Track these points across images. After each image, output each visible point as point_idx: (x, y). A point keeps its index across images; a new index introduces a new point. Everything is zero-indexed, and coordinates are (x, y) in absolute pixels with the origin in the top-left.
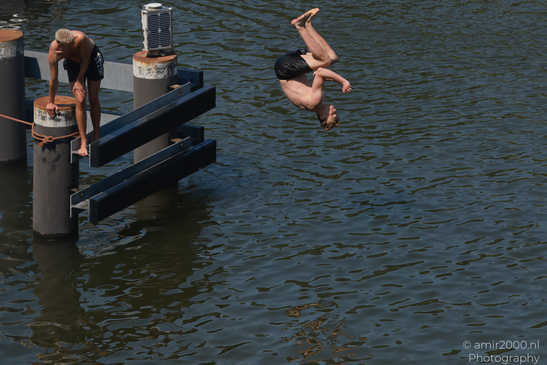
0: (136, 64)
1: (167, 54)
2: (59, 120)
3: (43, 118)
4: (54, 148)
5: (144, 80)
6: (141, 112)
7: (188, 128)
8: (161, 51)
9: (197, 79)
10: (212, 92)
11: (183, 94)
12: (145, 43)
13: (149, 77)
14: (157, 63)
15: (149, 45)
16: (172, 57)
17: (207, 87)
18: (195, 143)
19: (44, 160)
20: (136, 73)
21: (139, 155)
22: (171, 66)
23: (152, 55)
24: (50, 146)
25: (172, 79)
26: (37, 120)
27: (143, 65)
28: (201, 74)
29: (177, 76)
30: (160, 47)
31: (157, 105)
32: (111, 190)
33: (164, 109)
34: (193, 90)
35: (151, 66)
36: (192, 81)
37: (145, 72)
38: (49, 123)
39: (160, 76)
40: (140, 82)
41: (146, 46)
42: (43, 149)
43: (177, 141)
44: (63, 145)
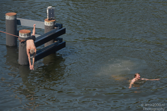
0: (45, 22)
1: (53, 20)
2: (25, 36)
3: (21, 35)
4: (24, 43)
5: (47, 26)
6: (46, 34)
7: (58, 38)
8: (52, 19)
9: (61, 26)
10: (65, 29)
11: (57, 30)
12: (48, 16)
13: (48, 25)
14: (51, 22)
15: (49, 17)
16: (55, 20)
17: (63, 28)
18: (60, 42)
19: (22, 46)
20: (45, 24)
21: (46, 45)
22: (54, 22)
23: (49, 20)
24: (22, 42)
25: (55, 26)
26: (20, 36)
27: (47, 22)
28: (62, 25)
29: (55, 25)
30: (51, 18)
31: (50, 32)
32: (39, 54)
33: (52, 33)
34: (60, 29)
35: (49, 23)
36: (60, 26)
37: (48, 24)
38: (23, 37)
39: (52, 25)
41: (48, 17)
43: (56, 42)
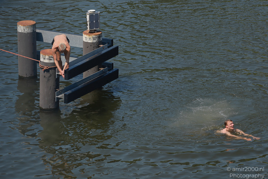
0: (84, 36)
1: (97, 32)
2: (51, 60)
3: (44, 59)
4: (49, 71)
5: (88, 42)
6: (86, 57)
7: (107, 64)
8: (95, 30)
9: (111, 43)
10: (117, 48)
11: (104, 49)
12: (88, 27)
13: (90, 41)
14: (93, 35)
15: (90, 28)
16: (100, 33)
17: (114, 46)
18: (109, 70)
19: (45, 77)
20: (84, 40)
21: (86, 75)
22: (99, 37)
23: (91, 32)
24: (45, 71)
26: (42, 59)
27: (87, 36)
28: (112, 40)
29: (101, 42)
30: (95, 29)
31: (93, 53)
32: (73, 90)
33: (96, 55)
34: (109, 47)
35: (90, 37)
36: (108, 43)
37: (88, 39)
38: (46, 61)
39: (95, 41)
40: (86, 43)
41: (88, 28)
42: (44, 72)
43: (102, 69)
44: (53, 70)
